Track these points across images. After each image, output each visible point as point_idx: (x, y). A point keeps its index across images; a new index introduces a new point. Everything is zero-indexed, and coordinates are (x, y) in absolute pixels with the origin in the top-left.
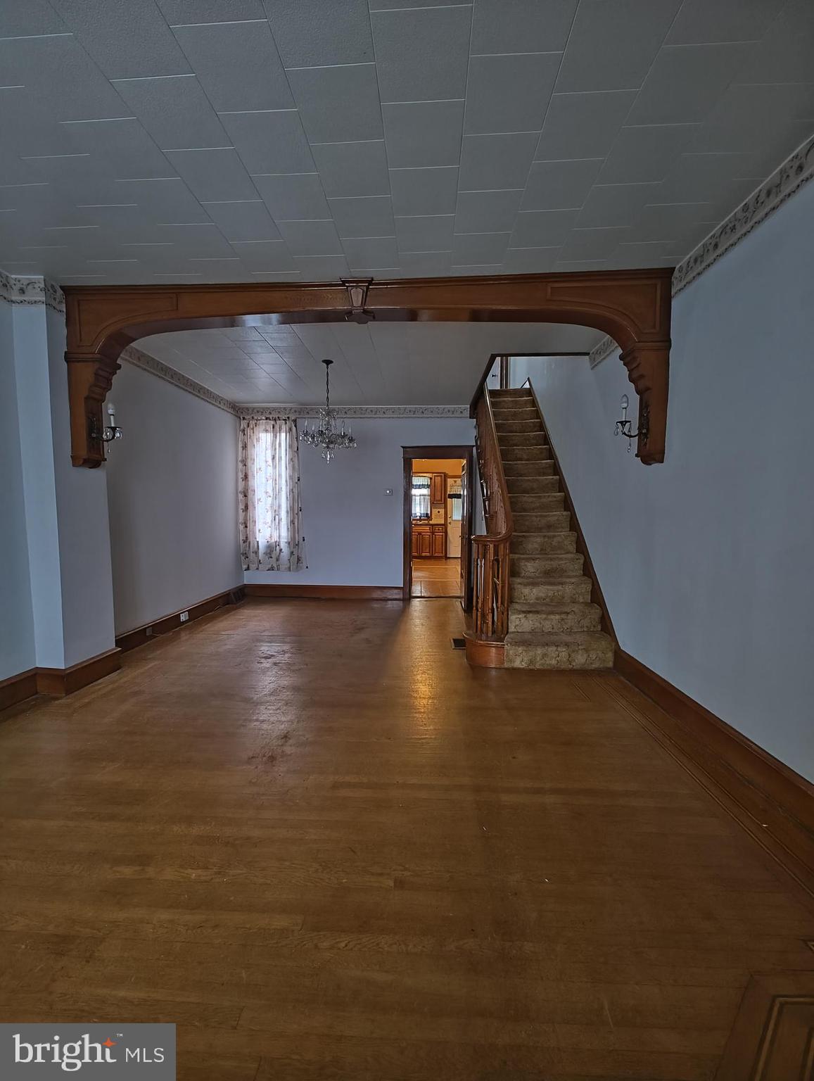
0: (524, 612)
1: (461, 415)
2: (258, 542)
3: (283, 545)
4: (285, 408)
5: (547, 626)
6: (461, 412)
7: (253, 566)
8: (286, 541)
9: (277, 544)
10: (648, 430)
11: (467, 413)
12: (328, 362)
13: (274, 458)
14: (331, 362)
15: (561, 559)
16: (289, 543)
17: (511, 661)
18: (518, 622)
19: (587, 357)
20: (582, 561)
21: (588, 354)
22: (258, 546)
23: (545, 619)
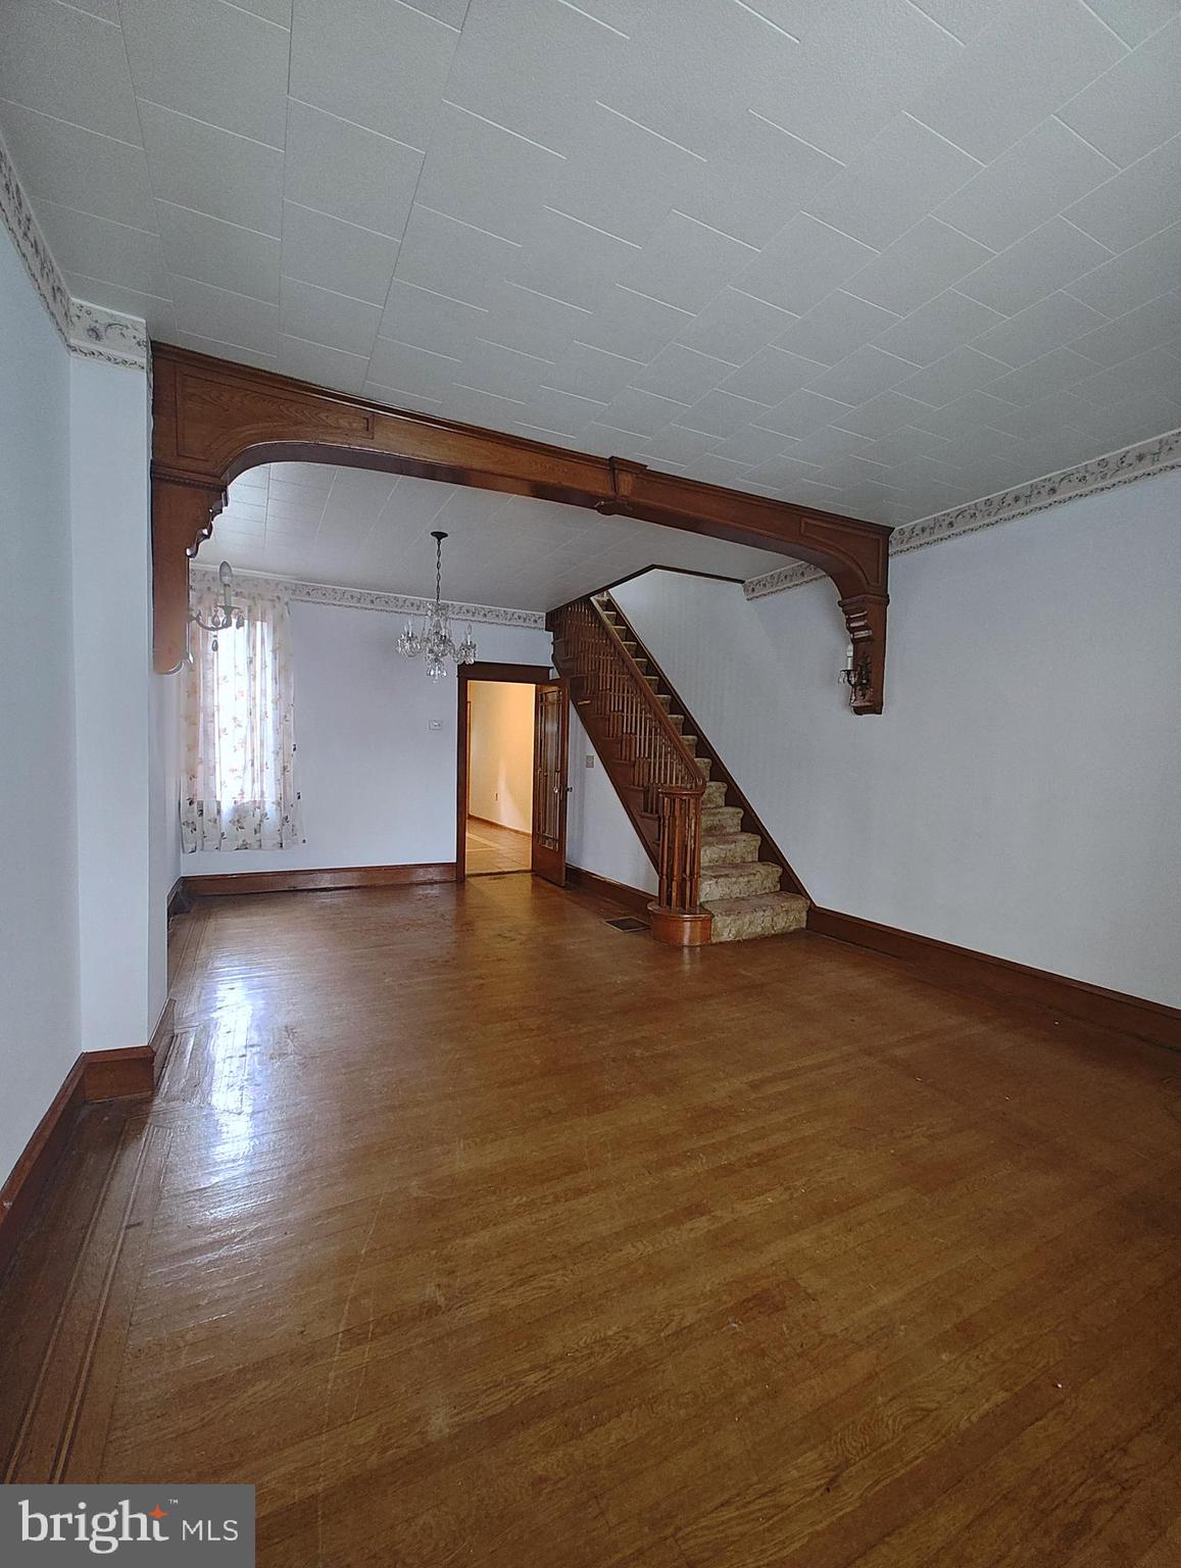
0: (715, 877)
1: (535, 625)
2: (219, 803)
3: (270, 807)
4: (266, 580)
5: (736, 891)
6: (535, 621)
7: (210, 844)
8: (274, 800)
9: (258, 805)
10: (868, 680)
11: (542, 624)
12: (440, 536)
13: (251, 661)
14: (446, 535)
15: (722, 814)
16: (279, 804)
17: (719, 935)
18: (709, 890)
19: (740, 585)
20: (741, 816)
21: (742, 582)
22: (219, 812)
23: (735, 883)
